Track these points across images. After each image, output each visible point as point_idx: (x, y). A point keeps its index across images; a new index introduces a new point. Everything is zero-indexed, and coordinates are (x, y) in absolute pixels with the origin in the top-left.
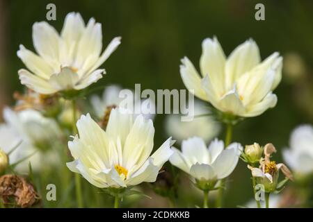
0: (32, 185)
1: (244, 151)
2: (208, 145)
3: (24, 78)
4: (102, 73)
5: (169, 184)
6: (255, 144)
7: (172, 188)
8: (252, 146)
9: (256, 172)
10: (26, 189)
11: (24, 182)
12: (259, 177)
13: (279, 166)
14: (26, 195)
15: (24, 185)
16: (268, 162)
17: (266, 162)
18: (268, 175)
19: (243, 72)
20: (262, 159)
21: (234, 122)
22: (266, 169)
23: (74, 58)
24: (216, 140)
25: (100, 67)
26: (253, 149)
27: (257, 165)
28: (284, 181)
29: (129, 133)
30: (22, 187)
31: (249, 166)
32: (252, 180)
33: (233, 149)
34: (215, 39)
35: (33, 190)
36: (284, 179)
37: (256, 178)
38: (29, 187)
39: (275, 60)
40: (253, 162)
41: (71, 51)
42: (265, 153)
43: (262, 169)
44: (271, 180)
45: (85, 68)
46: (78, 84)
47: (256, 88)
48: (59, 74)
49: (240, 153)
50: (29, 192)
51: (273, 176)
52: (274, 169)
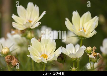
0: (17, 59)
1: (86, 49)
2: (74, 46)
3: (14, 25)
4: (40, 24)
5: (62, 59)
6: (90, 47)
7: (63, 60)
8: (89, 47)
9: (90, 56)
10: (15, 60)
11: (14, 58)
12: (91, 58)
13: (98, 54)
14: (15, 62)
15: (14, 59)
16: (94, 53)
17: (93, 53)
18: (94, 57)
19: (86, 22)
20: (92, 52)
21: (83, 39)
22: (93, 55)
23: (31, 17)
24: (77, 44)
25: (39, 21)
26: (89, 48)
27: (90, 54)
28: (99, 59)
29: (48, 43)
30: (13, 59)
31: (88, 54)
32: (89, 59)
33: (82, 48)
34: (77, 11)
35: (17, 60)
36: (99, 58)
37: (90, 58)
38: (16, 59)
39: (96, 18)
40: (89, 53)
41: (30, 15)
42: (93, 49)
43: (92, 55)
44: (95, 59)
45: (34, 21)
46: (32, 26)
47: (90, 28)
48: (25, 24)
49: (85, 49)
50: (16, 61)
51: (96, 57)
52: (96, 55)
